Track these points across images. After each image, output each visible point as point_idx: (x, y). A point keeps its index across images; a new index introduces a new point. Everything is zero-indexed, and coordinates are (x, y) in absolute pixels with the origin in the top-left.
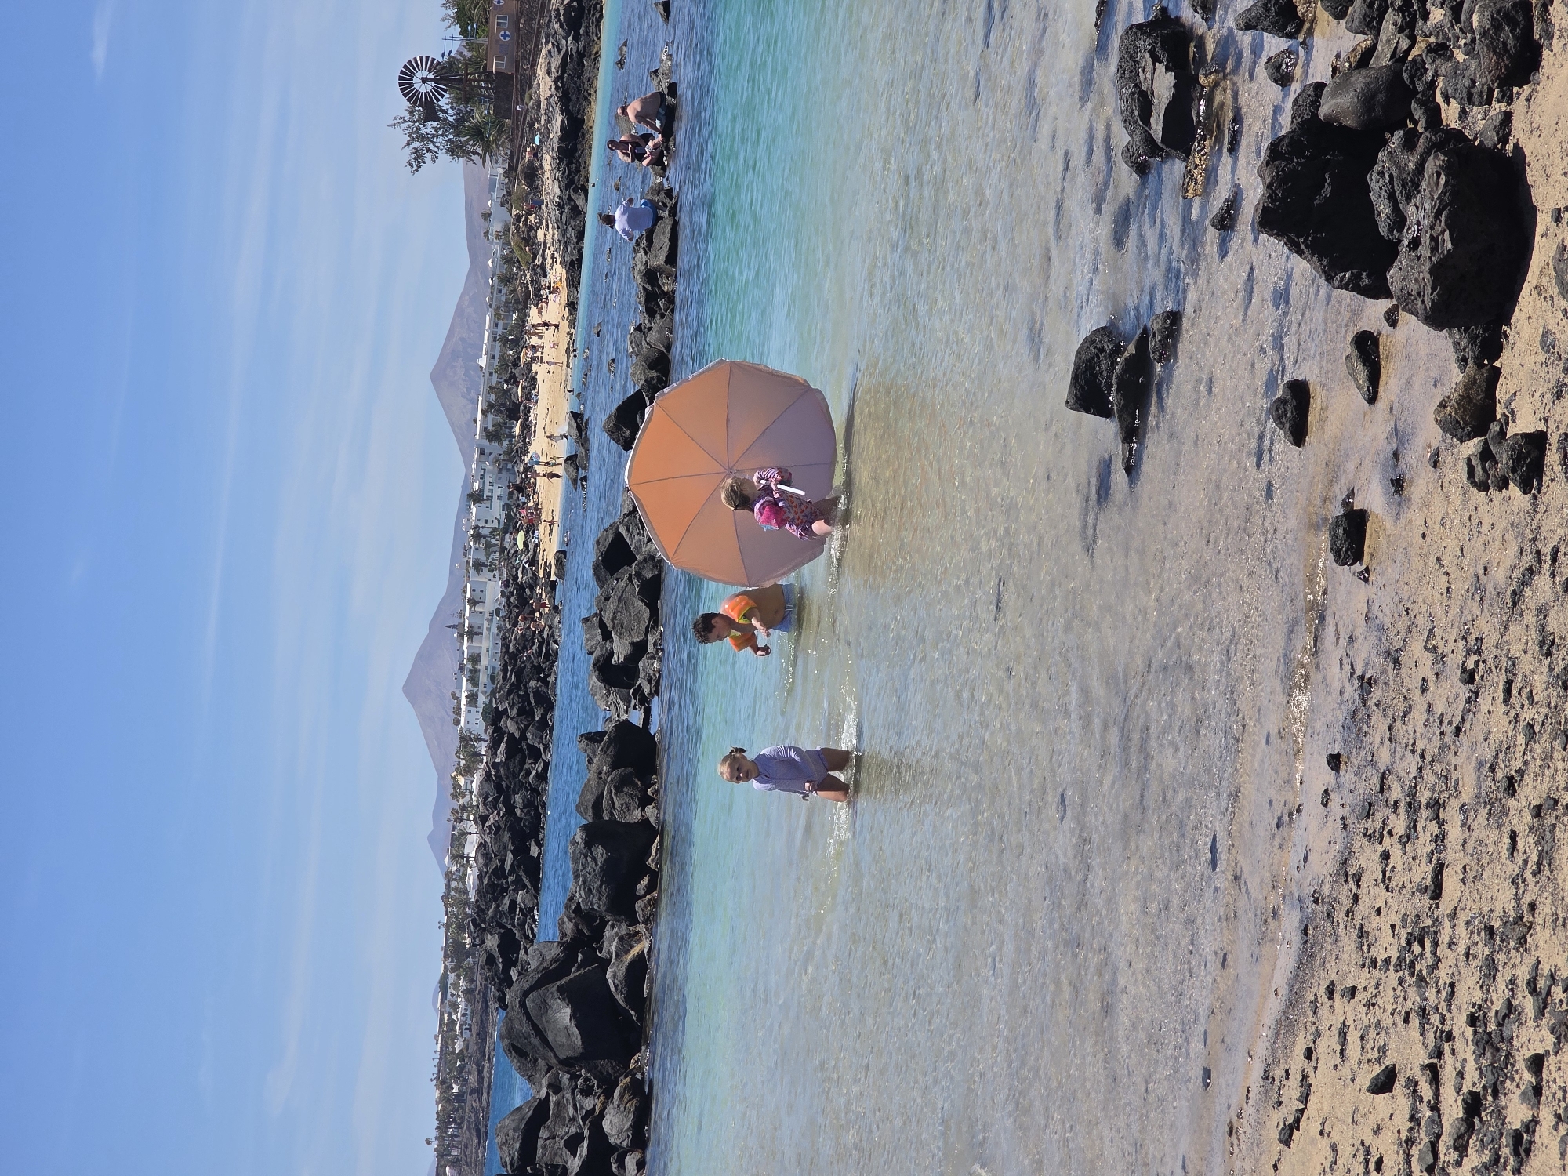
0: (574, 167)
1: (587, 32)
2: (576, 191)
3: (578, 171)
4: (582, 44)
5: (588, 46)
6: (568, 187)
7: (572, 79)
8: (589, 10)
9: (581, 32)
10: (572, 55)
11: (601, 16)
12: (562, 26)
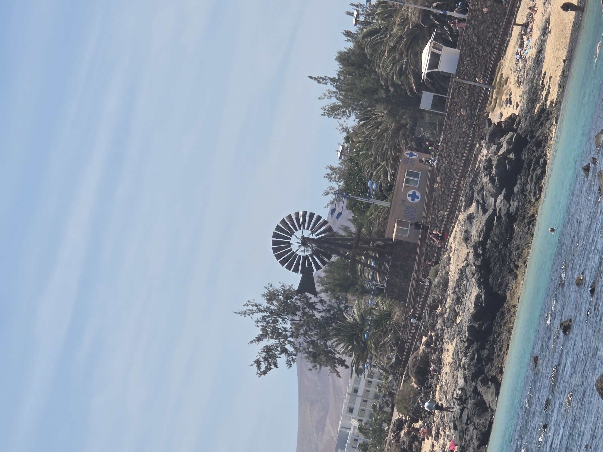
0: (485, 353)
1: (523, 191)
2: (485, 382)
3: (490, 359)
4: (514, 204)
5: (522, 208)
6: (475, 377)
7: (497, 245)
8: (529, 164)
9: (516, 190)
10: (500, 218)
11: (544, 172)
12: (492, 180)
